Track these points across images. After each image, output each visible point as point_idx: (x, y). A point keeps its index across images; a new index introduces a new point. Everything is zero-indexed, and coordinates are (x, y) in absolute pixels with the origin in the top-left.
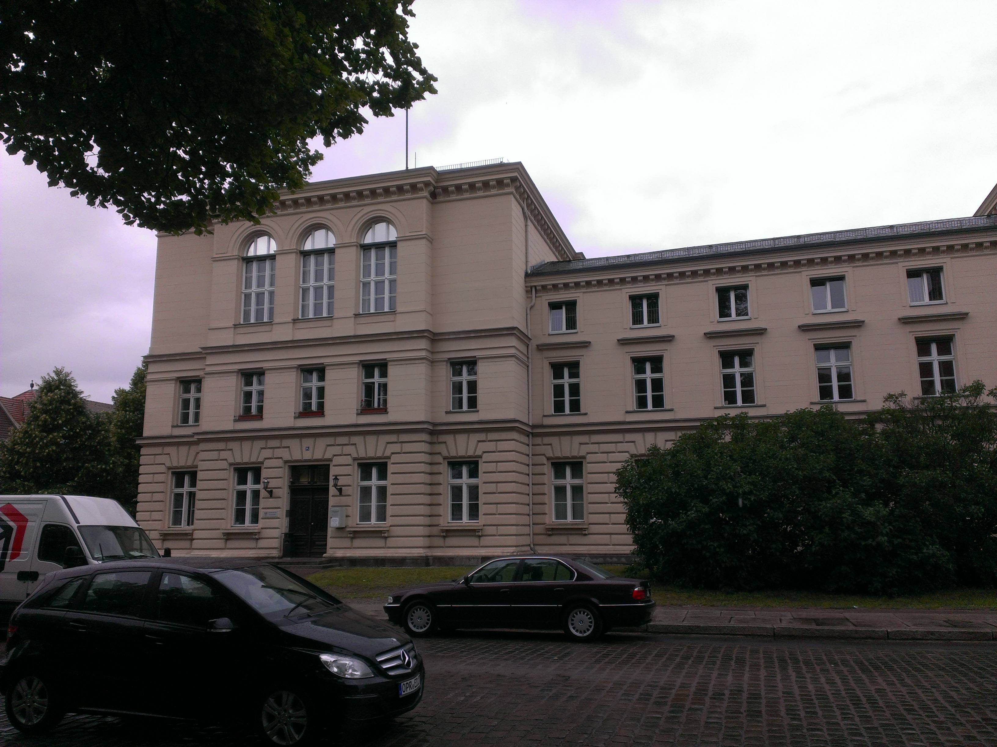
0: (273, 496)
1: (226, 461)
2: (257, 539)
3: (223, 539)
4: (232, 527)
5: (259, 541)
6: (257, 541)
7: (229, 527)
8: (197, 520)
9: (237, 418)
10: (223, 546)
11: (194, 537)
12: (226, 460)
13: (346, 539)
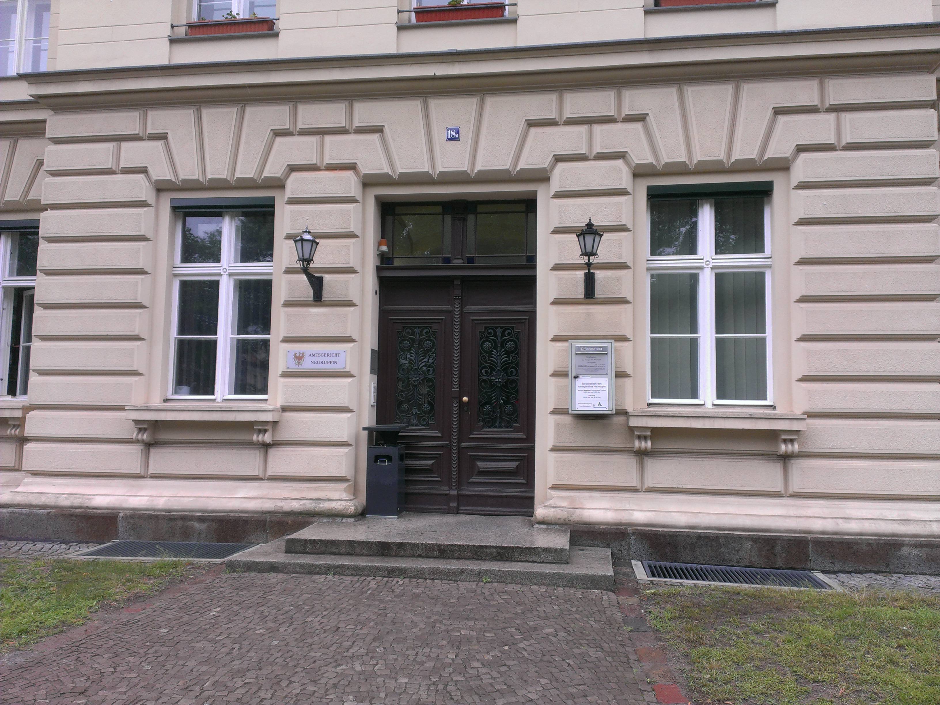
0: (326, 296)
1: (142, 176)
2: (266, 447)
3: (137, 441)
4: (166, 400)
5: (273, 452)
6: (266, 453)
7: (156, 402)
8: (42, 373)
9: (181, 32)
10: (137, 469)
11: (30, 430)
12: (144, 171)
13: (617, 458)
